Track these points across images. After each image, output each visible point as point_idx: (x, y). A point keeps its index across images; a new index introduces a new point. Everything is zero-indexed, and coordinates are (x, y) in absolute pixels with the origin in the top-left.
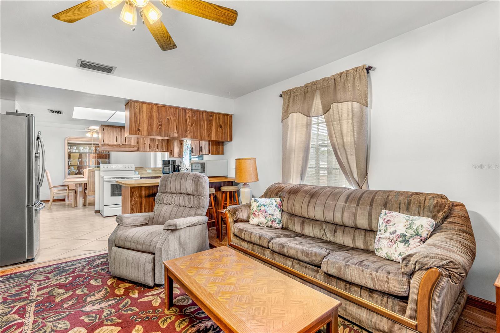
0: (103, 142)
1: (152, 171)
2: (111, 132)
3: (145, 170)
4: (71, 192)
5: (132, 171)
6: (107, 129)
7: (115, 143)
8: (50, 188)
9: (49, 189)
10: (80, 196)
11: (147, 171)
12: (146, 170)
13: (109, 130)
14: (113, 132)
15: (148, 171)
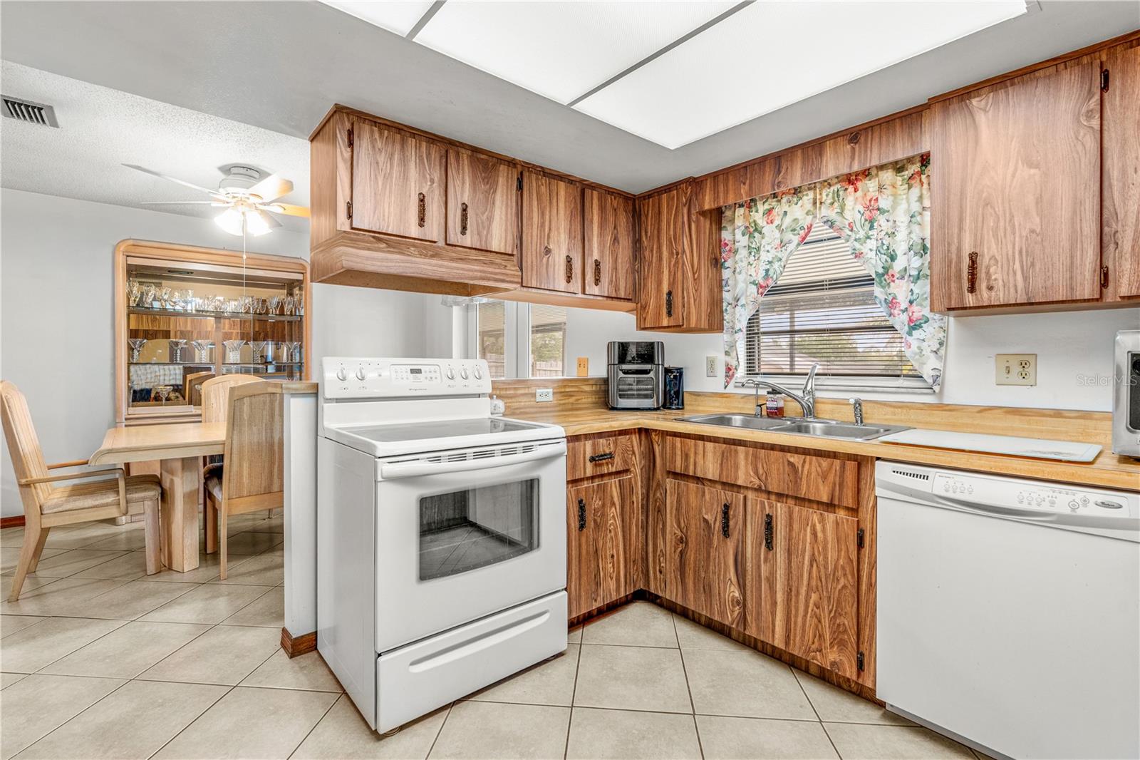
0: (350, 217)
1: (554, 393)
2: (391, 158)
3: (526, 391)
4: (143, 500)
5: (479, 396)
6: (373, 141)
7: (414, 231)
8: (21, 486)
9: (17, 489)
10: (188, 517)
11: (534, 395)
12: (532, 390)
13: (379, 144)
14: (404, 162)
15: (538, 399)
